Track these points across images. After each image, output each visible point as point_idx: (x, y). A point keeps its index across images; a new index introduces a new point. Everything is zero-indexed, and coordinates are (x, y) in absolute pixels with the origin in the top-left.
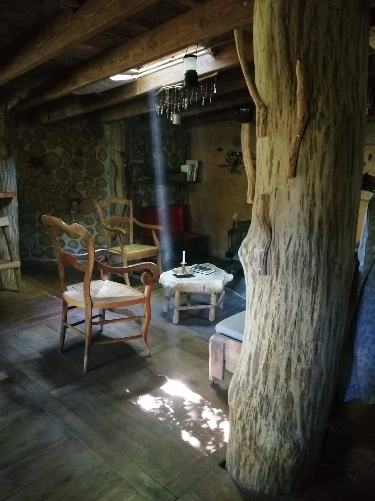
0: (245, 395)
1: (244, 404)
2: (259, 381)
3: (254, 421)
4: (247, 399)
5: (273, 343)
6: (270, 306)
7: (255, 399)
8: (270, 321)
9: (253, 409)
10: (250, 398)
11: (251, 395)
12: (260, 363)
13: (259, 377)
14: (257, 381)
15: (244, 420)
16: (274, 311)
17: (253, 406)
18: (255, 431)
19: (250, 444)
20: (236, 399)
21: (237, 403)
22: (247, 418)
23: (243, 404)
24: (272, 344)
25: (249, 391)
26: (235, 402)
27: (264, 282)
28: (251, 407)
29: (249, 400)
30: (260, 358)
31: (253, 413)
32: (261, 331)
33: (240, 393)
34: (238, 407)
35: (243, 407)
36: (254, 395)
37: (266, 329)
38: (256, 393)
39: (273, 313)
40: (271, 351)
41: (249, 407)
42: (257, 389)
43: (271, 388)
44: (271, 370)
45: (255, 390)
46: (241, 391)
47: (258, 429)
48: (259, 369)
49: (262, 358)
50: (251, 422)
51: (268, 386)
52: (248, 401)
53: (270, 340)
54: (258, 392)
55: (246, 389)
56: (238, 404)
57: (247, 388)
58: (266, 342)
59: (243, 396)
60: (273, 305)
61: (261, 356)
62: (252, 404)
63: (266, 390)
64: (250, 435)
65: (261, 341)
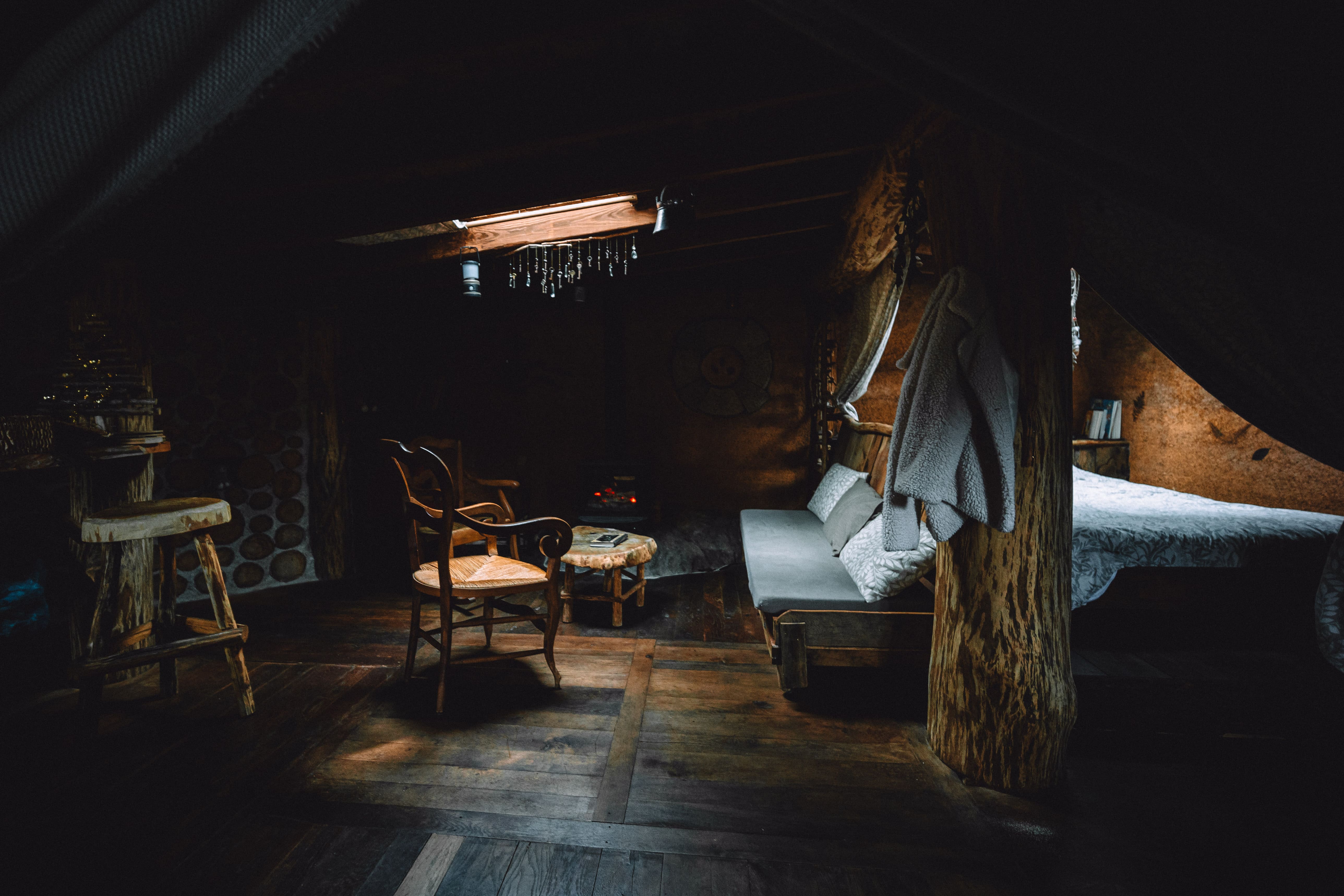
0: (1021, 645)
1: (1023, 658)
2: (1032, 617)
3: (1041, 678)
4: (1025, 650)
5: (1043, 556)
6: (1034, 507)
7: (1036, 645)
8: (1036, 528)
9: (1037, 660)
10: (1029, 645)
11: (1030, 641)
12: (1028, 591)
13: (1032, 612)
14: (1031, 618)
15: (1027, 683)
16: (1040, 512)
17: (1036, 655)
18: (1045, 691)
19: (1040, 716)
20: (1006, 657)
21: (1009, 662)
22: (1031, 676)
23: (1021, 658)
24: (1042, 559)
25: (1024, 637)
26: (1006, 662)
27: (1026, 476)
28: (1034, 658)
29: (1028, 649)
30: (1028, 584)
31: (1038, 666)
32: (1024, 545)
33: (1010, 646)
34: (1013, 668)
35: (1022, 663)
36: (1033, 639)
37: (1031, 541)
38: (1035, 636)
39: (1038, 516)
40: (1042, 568)
41: (1032, 659)
42: (1034, 629)
43: (1049, 621)
44: (1044, 595)
45: (1032, 631)
46: (1011, 641)
47: (1047, 687)
48: (1029, 601)
49: (1030, 583)
50: (1037, 681)
51: (1045, 620)
52: (1027, 651)
53: (1038, 554)
54: (1037, 633)
55: (1019, 635)
56: (1011, 663)
57: (1020, 633)
58: (1033, 558)
59: (1017, 647)
60: (1038, 506)
61: (1028, 581)
62: (1034, 653)
63: (1044, 625)
64: (1038, 701)
65: (1027, 559)
